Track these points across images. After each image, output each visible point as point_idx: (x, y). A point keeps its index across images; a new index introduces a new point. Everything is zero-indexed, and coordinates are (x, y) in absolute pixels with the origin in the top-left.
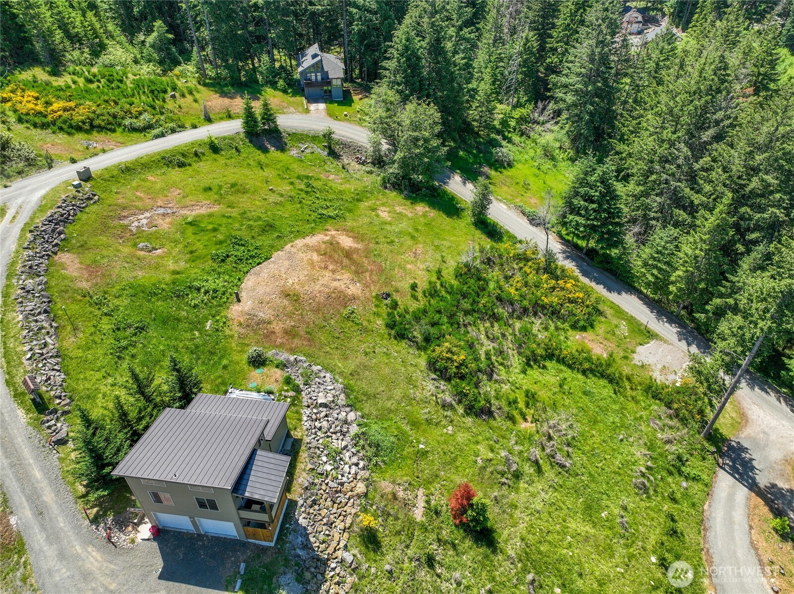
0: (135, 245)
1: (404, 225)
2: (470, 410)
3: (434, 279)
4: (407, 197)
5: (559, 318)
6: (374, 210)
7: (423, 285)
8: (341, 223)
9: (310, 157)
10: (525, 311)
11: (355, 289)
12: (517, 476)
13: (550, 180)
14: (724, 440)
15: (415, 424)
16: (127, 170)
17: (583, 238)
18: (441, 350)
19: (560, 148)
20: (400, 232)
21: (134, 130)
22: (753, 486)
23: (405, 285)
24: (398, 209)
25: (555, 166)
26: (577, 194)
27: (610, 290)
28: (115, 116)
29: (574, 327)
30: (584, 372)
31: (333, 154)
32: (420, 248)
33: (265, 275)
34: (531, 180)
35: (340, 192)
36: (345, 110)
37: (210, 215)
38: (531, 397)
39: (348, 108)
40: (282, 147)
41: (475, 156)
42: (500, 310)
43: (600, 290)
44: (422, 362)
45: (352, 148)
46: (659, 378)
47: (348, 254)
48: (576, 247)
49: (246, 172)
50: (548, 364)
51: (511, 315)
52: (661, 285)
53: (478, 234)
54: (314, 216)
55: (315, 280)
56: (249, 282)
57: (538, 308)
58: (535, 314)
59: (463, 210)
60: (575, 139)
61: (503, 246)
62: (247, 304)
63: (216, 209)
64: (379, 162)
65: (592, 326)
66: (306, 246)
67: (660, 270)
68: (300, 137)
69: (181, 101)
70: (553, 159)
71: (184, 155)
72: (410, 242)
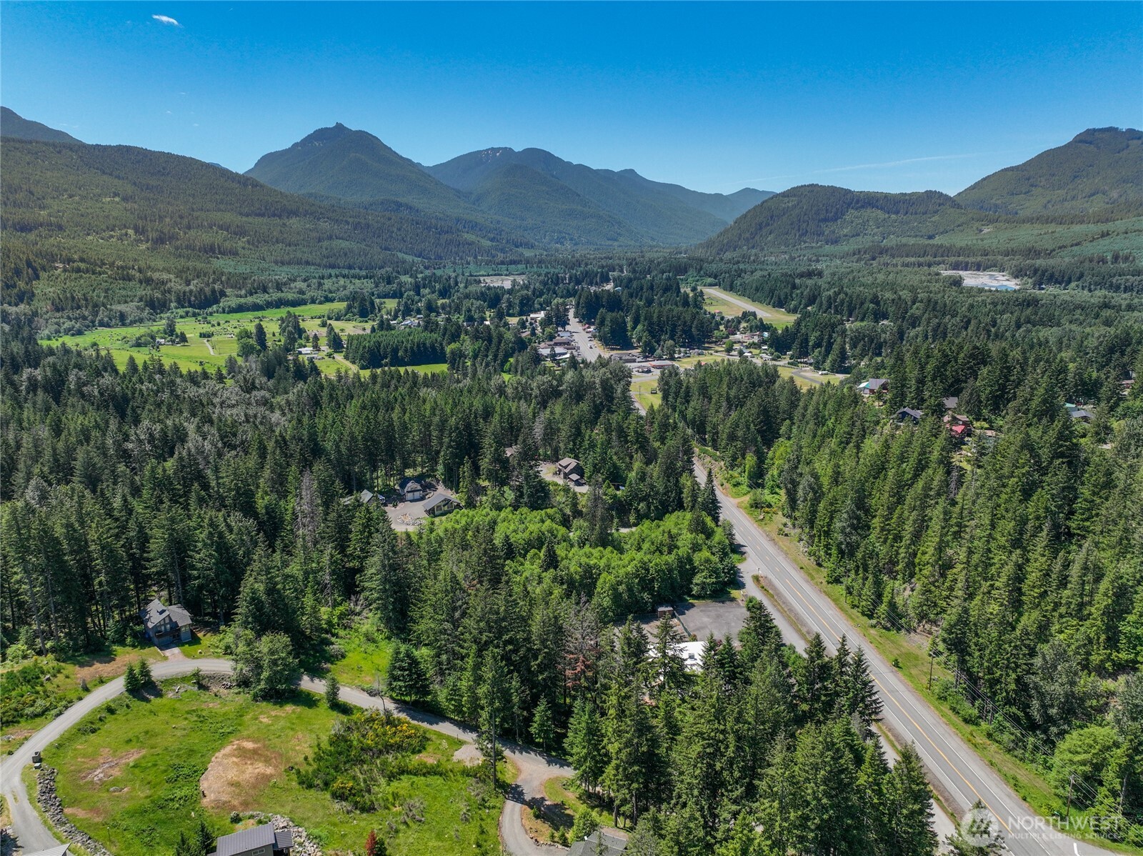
0: (108, 790)
1: (282, 723)
2: (363, 810)
3: (317, 750)
4: (275, 704)
5: (403, 750)
6: (256, 719)
7: (311, 756)
8: (238, 734)
9: (186, 695)
10: (381, 752)
11: (270, 770)
12: (397, 831)
13: (376, 659)
14: (509, 785)
15: (335, 825)
16: (60, 746)
17: (406, 695)
18: (336, 785)
19: (378, 630)
20: (282, 728)
21: (37, 716)
22: (523, 802)
23: (301, 758)
24: (273, 713)
25: (377, 647)
26: (395, 668)
27: (431, 724)
28: (16, 710)
29: (413, 752)
30: (424, 775)
31: (202, 687)
32: (300, 734)
33: (211, 778)
34: (362, 663)
35: (225, 714)
36: (198, 649)
37: (144, 757)
38: (395, 796)
39: (199, 646)
40: (159, 694)
41: (314, 656)
42: (365, 756)
43: (425, 725)
44: (328, 796)
45: (217, 678)
46: (469, 765)
47: (255, 752)
48: (405, 702)
49: (146, 720)
50: (402, 777)
51: (373, 757)
52: (459, 710)
53: (335, 713)
54: (217, 736)
55: (243, 772)
56: (204, 785)
57: (388, 748)
58: (388, 753)
59: (319, 700)
60: (387, 621)
61: (356, 716)
62: (211, 797)
63: (144, 752)
64: (244, 683)
65: (425, 749)
66: (224, 755)
67: (455, 700)
68: (170, 682)
69: (55, 681)
70: (374, 641)
71: (92, 723)
72: (291, 733)
